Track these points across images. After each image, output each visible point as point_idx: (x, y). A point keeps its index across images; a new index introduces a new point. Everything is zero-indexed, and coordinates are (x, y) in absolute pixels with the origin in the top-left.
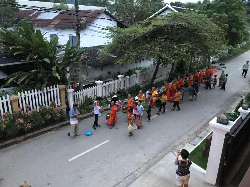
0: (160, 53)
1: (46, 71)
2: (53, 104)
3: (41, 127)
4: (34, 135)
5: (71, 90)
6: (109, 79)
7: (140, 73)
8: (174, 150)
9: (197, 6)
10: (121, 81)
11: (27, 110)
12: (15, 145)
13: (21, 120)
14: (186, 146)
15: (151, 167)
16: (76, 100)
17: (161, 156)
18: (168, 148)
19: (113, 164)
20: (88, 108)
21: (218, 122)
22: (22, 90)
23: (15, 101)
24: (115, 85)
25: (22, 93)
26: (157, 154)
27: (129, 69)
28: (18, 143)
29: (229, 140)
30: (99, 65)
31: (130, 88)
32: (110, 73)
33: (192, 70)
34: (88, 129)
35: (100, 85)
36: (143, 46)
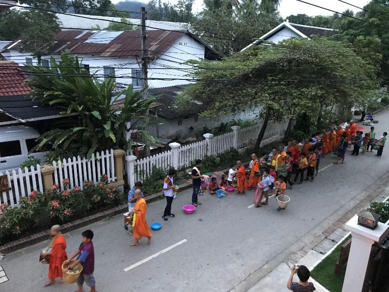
0: (270, 102)
1: (96, 130)
2: (104, 179)
3: (86, 213)
4: (74, 226)
5: (131, 158)
6: (190, 139)
7: (238, 130)
8: (289, 260)
9: (333, 22)
10: (208, 142)
11: (65, 188)
12: (45, 242)
13: (55, 203)
14: (309, 253)
15: (251, 287)
16: (138, 173)
17: (267, 269)
18: (280, 255)
19: (191, 279)
20: (157, 185)
21: (360, 224)
22: (59, 156)
23: (48, 173)
24: (198, 149)
25: (59, 162)
26: (261, 265)
27: (222, 123)
28: (50, 239)
29: (378, 254)
30: (176, 117)
31: (222, 155)
32: (191, 128)
33: (322, 125)
34: (156, 219)
35: (176, 150)
36: (244, 91)
